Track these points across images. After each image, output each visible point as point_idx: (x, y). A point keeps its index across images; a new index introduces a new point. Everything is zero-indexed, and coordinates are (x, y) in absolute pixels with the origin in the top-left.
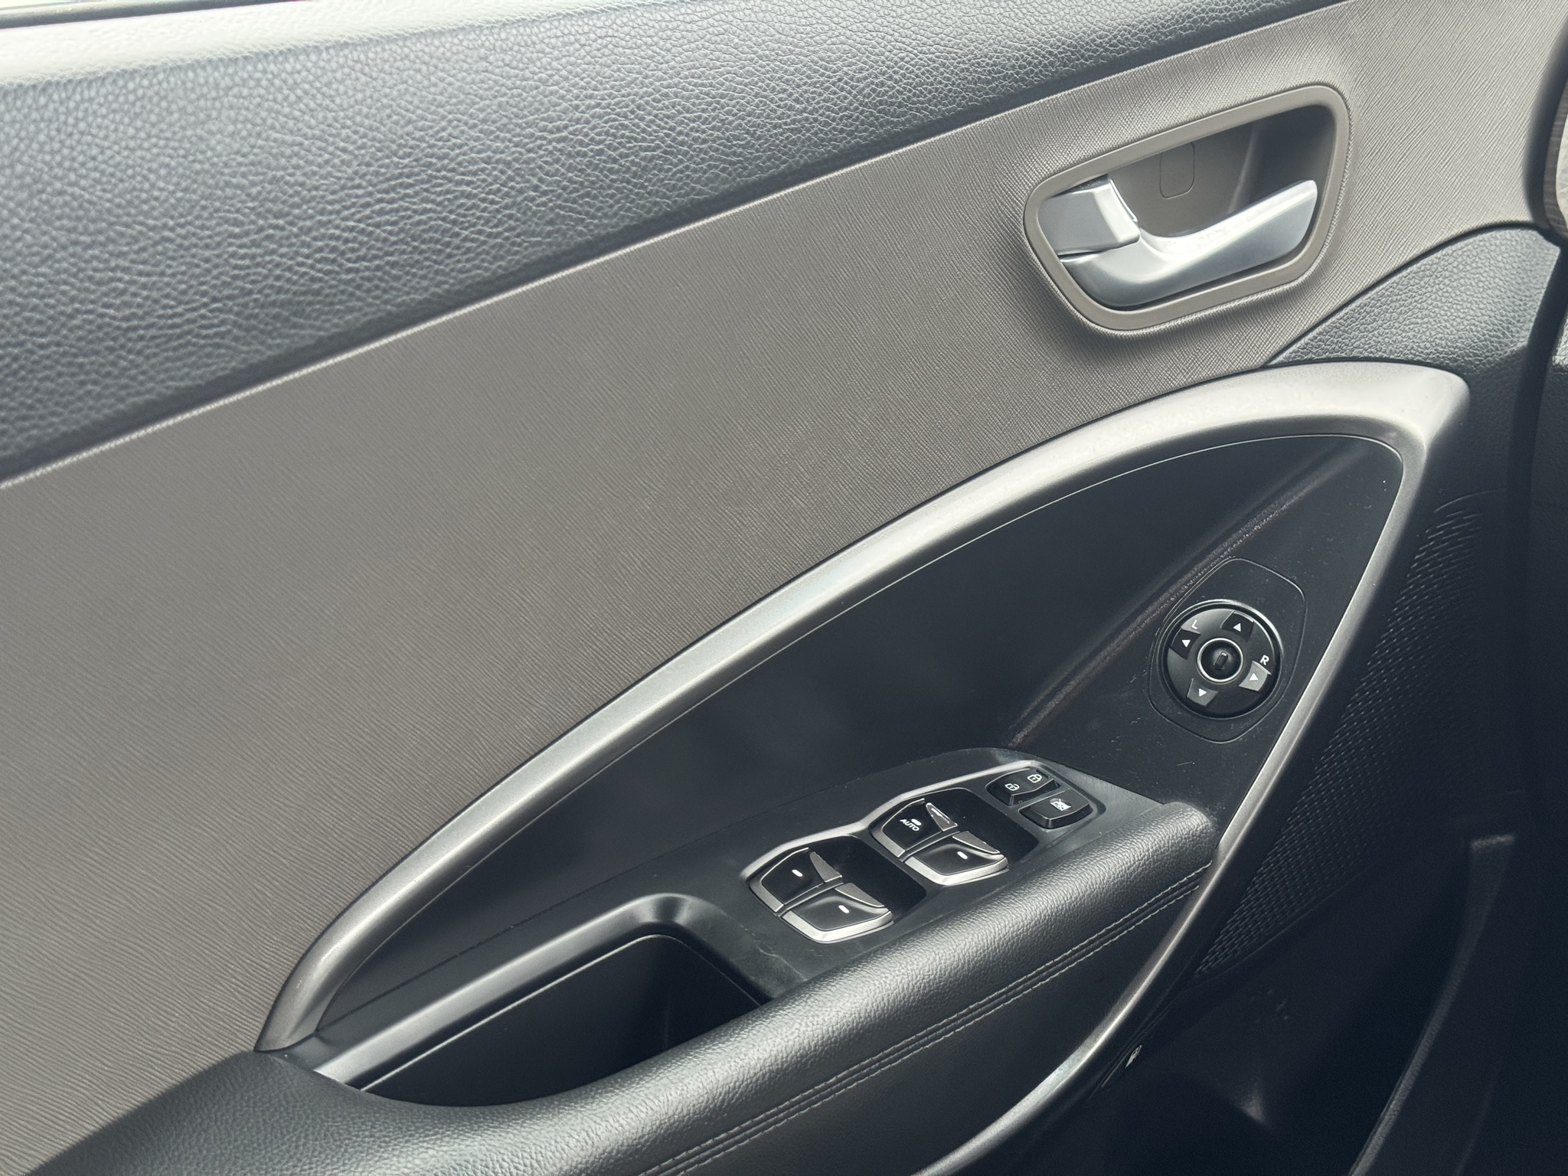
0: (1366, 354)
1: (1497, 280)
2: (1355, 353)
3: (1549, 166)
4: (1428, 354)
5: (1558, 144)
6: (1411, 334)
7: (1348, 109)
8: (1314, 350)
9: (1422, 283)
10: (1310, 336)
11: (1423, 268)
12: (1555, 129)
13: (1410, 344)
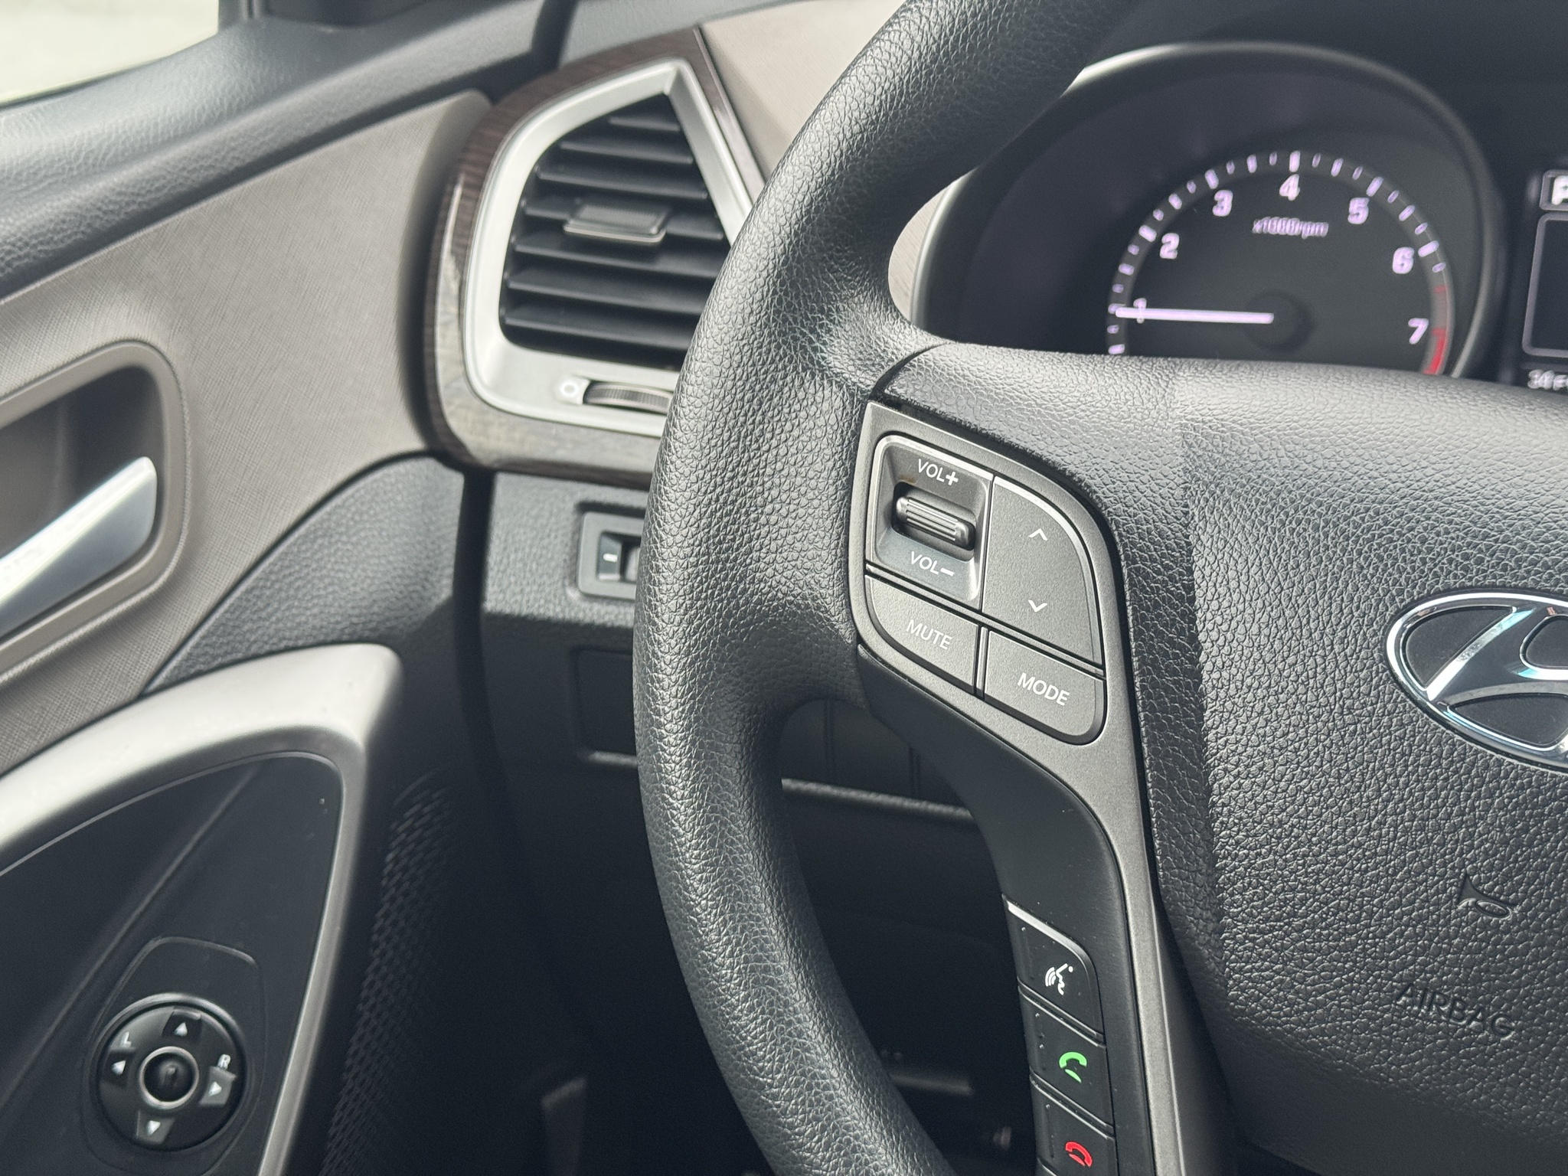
0: (267, 648)
1: (401, 525)
2: (254, 649)
3: (428, 382)
4: (342, 629)
5: (433, 356)
6: (316, 610)
7: (169, 363)
8: (201, 660)
9: (316, 547)
10: (192, 643)
11: (312, 529)
12: (426, 340)
13: (317, 623)
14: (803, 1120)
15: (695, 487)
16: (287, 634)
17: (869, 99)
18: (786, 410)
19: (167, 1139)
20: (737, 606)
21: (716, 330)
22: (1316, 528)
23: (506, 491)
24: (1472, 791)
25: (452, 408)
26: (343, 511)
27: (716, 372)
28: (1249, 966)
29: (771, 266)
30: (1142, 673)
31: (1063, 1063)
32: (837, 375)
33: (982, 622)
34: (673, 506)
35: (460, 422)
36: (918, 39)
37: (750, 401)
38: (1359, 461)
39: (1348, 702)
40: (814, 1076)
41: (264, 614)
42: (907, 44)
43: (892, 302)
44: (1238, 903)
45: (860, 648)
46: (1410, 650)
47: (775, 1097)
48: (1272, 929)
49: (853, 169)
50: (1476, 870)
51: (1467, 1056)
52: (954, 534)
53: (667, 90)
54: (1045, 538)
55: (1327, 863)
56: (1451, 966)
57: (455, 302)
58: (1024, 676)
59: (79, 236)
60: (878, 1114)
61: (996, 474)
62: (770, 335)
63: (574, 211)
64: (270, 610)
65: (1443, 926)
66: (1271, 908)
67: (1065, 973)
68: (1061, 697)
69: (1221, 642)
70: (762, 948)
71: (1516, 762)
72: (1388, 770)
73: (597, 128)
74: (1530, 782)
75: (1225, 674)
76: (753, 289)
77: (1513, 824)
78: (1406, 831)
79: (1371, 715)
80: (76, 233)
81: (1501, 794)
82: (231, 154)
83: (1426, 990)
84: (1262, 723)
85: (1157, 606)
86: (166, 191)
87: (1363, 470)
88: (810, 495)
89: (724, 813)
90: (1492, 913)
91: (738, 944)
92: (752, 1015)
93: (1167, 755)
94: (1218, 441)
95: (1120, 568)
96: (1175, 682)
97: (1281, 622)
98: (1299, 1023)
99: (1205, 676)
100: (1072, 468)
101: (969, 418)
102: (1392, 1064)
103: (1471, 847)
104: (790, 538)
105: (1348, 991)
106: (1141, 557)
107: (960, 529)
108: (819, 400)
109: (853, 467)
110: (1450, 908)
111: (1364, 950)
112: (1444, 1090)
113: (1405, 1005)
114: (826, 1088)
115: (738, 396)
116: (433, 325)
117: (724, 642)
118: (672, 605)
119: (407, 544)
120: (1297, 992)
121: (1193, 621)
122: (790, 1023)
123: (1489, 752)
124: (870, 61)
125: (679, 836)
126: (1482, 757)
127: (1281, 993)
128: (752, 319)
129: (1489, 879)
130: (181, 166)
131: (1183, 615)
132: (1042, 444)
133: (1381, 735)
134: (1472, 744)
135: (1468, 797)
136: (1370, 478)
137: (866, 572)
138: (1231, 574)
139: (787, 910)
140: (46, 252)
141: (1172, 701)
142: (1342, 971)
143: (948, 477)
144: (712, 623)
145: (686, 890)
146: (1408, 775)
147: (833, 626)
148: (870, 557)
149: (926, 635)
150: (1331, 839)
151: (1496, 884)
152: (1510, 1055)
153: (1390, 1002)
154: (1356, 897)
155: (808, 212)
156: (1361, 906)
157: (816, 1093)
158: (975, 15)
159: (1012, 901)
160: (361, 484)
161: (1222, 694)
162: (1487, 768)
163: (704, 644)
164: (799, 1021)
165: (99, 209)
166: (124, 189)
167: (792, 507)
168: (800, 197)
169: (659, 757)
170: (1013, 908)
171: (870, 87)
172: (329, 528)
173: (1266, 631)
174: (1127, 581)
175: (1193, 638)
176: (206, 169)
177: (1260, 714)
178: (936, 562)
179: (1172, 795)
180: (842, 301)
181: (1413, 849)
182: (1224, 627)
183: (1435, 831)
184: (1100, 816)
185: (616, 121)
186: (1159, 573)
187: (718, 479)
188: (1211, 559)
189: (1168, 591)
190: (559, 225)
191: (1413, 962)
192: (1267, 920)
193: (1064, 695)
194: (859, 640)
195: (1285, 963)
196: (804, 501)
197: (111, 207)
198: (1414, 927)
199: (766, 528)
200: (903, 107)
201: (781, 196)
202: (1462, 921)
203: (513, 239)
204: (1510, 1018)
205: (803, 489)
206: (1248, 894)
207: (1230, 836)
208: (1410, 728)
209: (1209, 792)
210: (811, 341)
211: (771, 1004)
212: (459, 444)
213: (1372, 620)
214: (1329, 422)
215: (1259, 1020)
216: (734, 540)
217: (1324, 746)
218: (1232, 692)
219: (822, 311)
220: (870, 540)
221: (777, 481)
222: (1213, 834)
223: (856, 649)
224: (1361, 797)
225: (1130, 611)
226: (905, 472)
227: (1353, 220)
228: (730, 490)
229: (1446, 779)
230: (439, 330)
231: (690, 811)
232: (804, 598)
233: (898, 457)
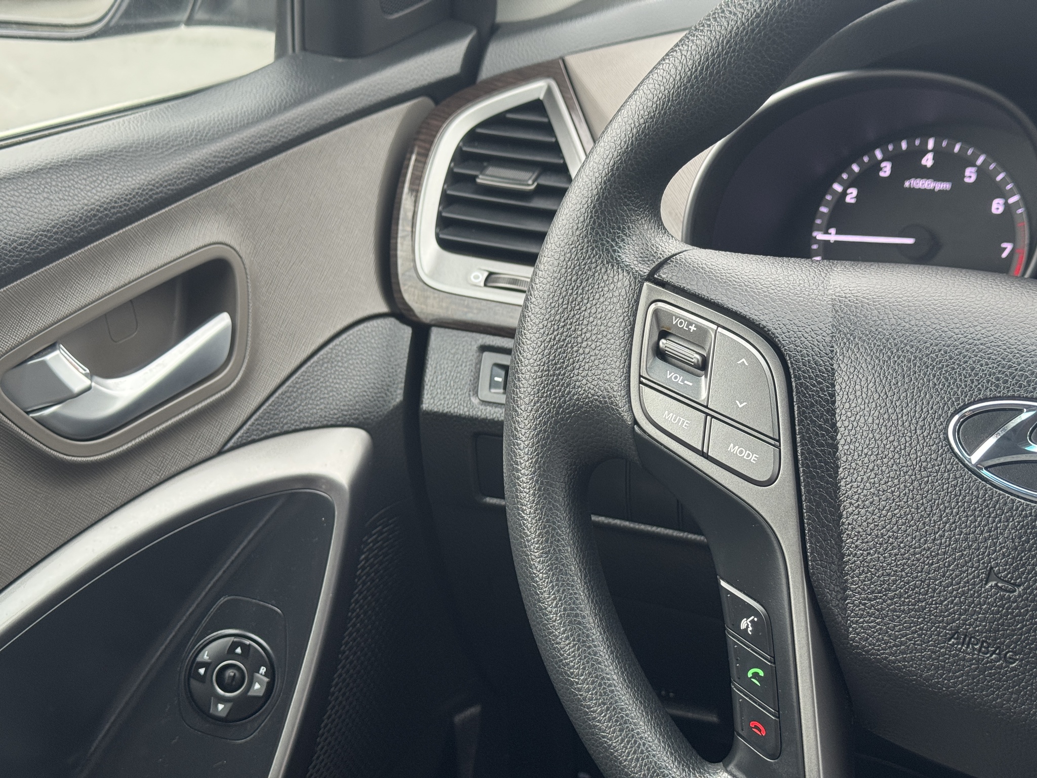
0: (293, 427)
1: (374, 357)
2: (286, 428)
3: (392, 271)
4: (337, 418)
5: (396, 256)
6: (322, 406)
7: (241, 257)
8: (255, 433)
9: (323, 368)
10: (249, 423)
11: (321, 357)
12: (392, 246)
13: (323, 414)
14: (596, 704)
15: (542, 331)
16: (305, 420)
17: (650, 104)
18: (596, 287)
19: (229, 713)
20: (565, 402)
21: (556, 239)
22: (909, 361)
23: (436, 337)
24: (996, 518)
25: (406, 287)
26: (340, 348)
27: (556, 263)
28: (862, 620)
29: (590, 201)
30: (802, 445)
31: (750, 674)
32: (627, 266)
33: (708, 413)
34: (529, 342)
35: (411, 296)
36: (680, 68)
37: (576, 281)
38: (936, 321)
39: (924, 464)
40: (603, 678)
41: (292, 408)
42: (673, 71)
43: (662, 224)
44: (855, 582)
45: (636, 427)
46: (962, 433)
47: (579, 690)
48: (876, 598)
49: (639, 145)
50: (997, 565)
51: (990, 675)
52: (693, 361)
53: (541, 97)
54: (747, 364)
55: (909, 559)
56: (981, 621)
57: (410, 224)
58: (732, 445)
59: (191, 181)
60: (641, 702)
61: (719, 326)
62: (588, 242)
63: (482, 170)
64: (295, 405)
65: (977, 598)
66: (875, 586)
67: (752, 622)
68: (753, 458)
69: (850, 428)
70: (574, 603)
71: (1023, 501)
72: (947, 505)
73: (498, 120)
74: (1031, 513)
75: (852, 447)
76: (579, 215)
77: (1020, 538)
78: (956, 541)
79: (937, 472)
80: (189, 179)
81: (1013, 520)
82: (280, 134)
83: (966, 636)
84: (873, 476)
85: (812, 405)
86: (241, 155)
87: (939, 327)
88: (609, 337)
89: (554, 523)
90: (1006, 590)
91: (560, 600)
92: (567, 642)
93: (816, 493)
94: (853, 308)
95: (791, 383)
96: (821, 451)
97: (886, 416)
98: (891, 654)
99: (840, 447)
100: (764, 323)
101: (704, 293)
102: (945, 679)
103: (995, 551)
104: (596, 362)
105: (920, 636)
106: (803, 376)
107: (696, 358)
108: (615, 280)
109: (634, 321)
110: (981, 587)
111: (930, 611)
112: (975, 695)
113: (953, 645)
114: (610, 685)
115: (568, 278)
116: (396, 238)
117: (556, 422)
118: (527, 400)
119: (376, 368)
120: (890, 636)
121: (834, 415)
122: (589, 647)
123: (1007, 495)
124: (651, 81)
125: (527, 536)
126: (1003, 498)
127: (880, 636)
128: (578, 233)
129: (1005, 570)
130: (250, 141)
131: (828, 411)
132: (747, 309)
133: (943, 484)
134: (997, 490)
135: (994, 521)
136: (942, 332)
137: (641, 382)
138: (858, 387)
139: (590, 581)
140: (172, 190)
141: (820, 462)
142: (917, 624)
143: (690, 327)
144: (549, 411)
145: (531, 567)
146: (958, 508)
147: (620, 414)
148: (644, 374)
149: (674, 420)
150: (912, 545)
151: (1009, 573)
152: (1015, 675)
153: (944, 642)
154: (925, 579)
155: (612, 170)
156: (928, 585)
157: (604, 688)
158: (713, 54)
159: (723, 580)
160: (351, 332)
161: (850, 459)
162: (1005, 504)
163: (545, 423)
164: (595, 646)
165: (203, 165)
166: (217, 154)
167: (598, 344)
168: (608, 161)
169: (517, 489)
170: (723, 584)
171: (650, 96)
172: (331, 357)
173: (877, 421)
174: (795, 390)
175: (834, 425)
176: (265, 142)
177: (871, 471)
178: (682, 377)
179: (819, 517)
180: (631, 223)
181: (960, 551)
182: (853, 419)
183: (974, 542)
184: (774, 529)
185: (509, 116)
186: (814, 386)
187: (556, 327)
188: (846, 378)
189: (819, 397)
190: (474, 178)
191: (959, 619)
192: (873, 592)
193: (755, 457)
194: (635, 422)
195: (883, 618)
196: (605, 340)
197: (210, 164)
198: (960, 598)
199: (583, 356)
200: (670, 108)
201: (597, 161)
202: (988, 595)
203: (445, 186)
204: (1015, 653)
205: (605, 333)
206: (862, 577)
207: (852, 543)
208: (960, 480)
209: (841, 516)
210: (612, 246)
211: (579, 635)
212: (410, 309)
213: (940, 416)
214: (921, 299)
215: (867, 652)
216: (563, 363)
217: (909, 490)
218: (856, 457)
219: (619, 228)
220: (643, 364)
221: (590, 328)
222: (842, 541)
223: (634, 428)
224: (930, 520)
225: (796, 408)
226: (665, 325)
227: (967, 180)
228: (562, 333)
229: (981, 511)
230: (399, 240)
231: (534, 521)
232: (604, 397)
233: (661, 315)
